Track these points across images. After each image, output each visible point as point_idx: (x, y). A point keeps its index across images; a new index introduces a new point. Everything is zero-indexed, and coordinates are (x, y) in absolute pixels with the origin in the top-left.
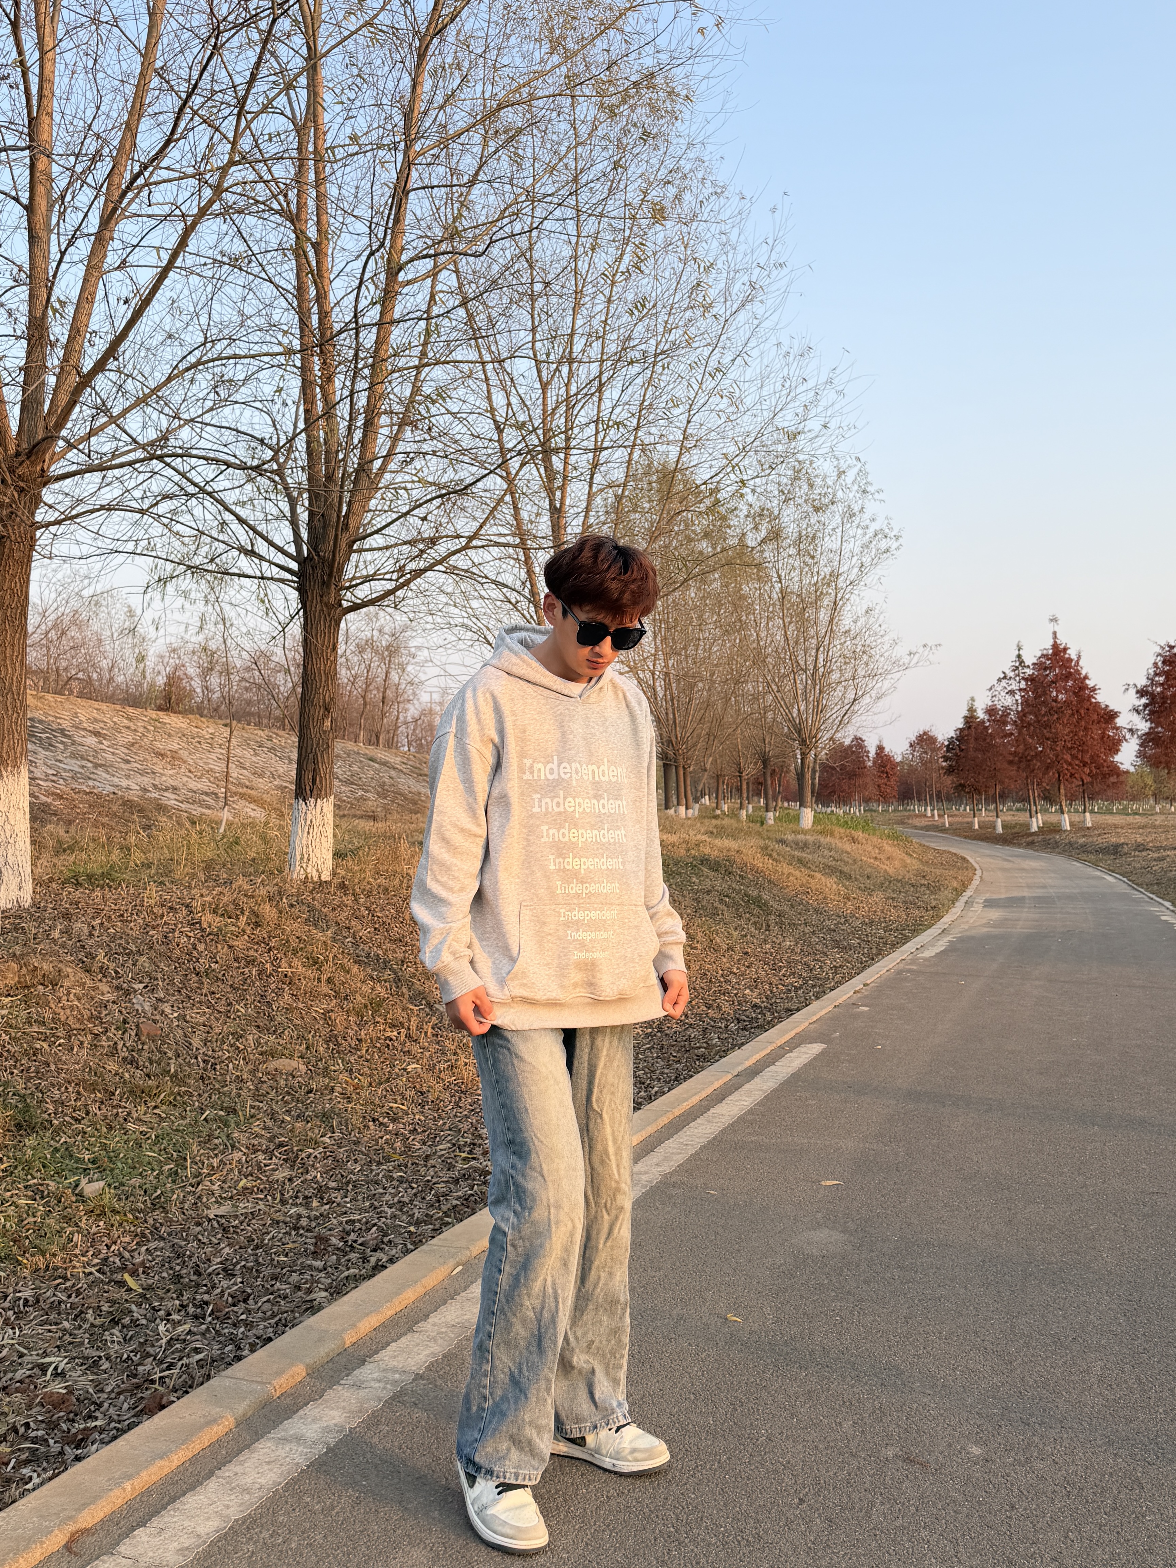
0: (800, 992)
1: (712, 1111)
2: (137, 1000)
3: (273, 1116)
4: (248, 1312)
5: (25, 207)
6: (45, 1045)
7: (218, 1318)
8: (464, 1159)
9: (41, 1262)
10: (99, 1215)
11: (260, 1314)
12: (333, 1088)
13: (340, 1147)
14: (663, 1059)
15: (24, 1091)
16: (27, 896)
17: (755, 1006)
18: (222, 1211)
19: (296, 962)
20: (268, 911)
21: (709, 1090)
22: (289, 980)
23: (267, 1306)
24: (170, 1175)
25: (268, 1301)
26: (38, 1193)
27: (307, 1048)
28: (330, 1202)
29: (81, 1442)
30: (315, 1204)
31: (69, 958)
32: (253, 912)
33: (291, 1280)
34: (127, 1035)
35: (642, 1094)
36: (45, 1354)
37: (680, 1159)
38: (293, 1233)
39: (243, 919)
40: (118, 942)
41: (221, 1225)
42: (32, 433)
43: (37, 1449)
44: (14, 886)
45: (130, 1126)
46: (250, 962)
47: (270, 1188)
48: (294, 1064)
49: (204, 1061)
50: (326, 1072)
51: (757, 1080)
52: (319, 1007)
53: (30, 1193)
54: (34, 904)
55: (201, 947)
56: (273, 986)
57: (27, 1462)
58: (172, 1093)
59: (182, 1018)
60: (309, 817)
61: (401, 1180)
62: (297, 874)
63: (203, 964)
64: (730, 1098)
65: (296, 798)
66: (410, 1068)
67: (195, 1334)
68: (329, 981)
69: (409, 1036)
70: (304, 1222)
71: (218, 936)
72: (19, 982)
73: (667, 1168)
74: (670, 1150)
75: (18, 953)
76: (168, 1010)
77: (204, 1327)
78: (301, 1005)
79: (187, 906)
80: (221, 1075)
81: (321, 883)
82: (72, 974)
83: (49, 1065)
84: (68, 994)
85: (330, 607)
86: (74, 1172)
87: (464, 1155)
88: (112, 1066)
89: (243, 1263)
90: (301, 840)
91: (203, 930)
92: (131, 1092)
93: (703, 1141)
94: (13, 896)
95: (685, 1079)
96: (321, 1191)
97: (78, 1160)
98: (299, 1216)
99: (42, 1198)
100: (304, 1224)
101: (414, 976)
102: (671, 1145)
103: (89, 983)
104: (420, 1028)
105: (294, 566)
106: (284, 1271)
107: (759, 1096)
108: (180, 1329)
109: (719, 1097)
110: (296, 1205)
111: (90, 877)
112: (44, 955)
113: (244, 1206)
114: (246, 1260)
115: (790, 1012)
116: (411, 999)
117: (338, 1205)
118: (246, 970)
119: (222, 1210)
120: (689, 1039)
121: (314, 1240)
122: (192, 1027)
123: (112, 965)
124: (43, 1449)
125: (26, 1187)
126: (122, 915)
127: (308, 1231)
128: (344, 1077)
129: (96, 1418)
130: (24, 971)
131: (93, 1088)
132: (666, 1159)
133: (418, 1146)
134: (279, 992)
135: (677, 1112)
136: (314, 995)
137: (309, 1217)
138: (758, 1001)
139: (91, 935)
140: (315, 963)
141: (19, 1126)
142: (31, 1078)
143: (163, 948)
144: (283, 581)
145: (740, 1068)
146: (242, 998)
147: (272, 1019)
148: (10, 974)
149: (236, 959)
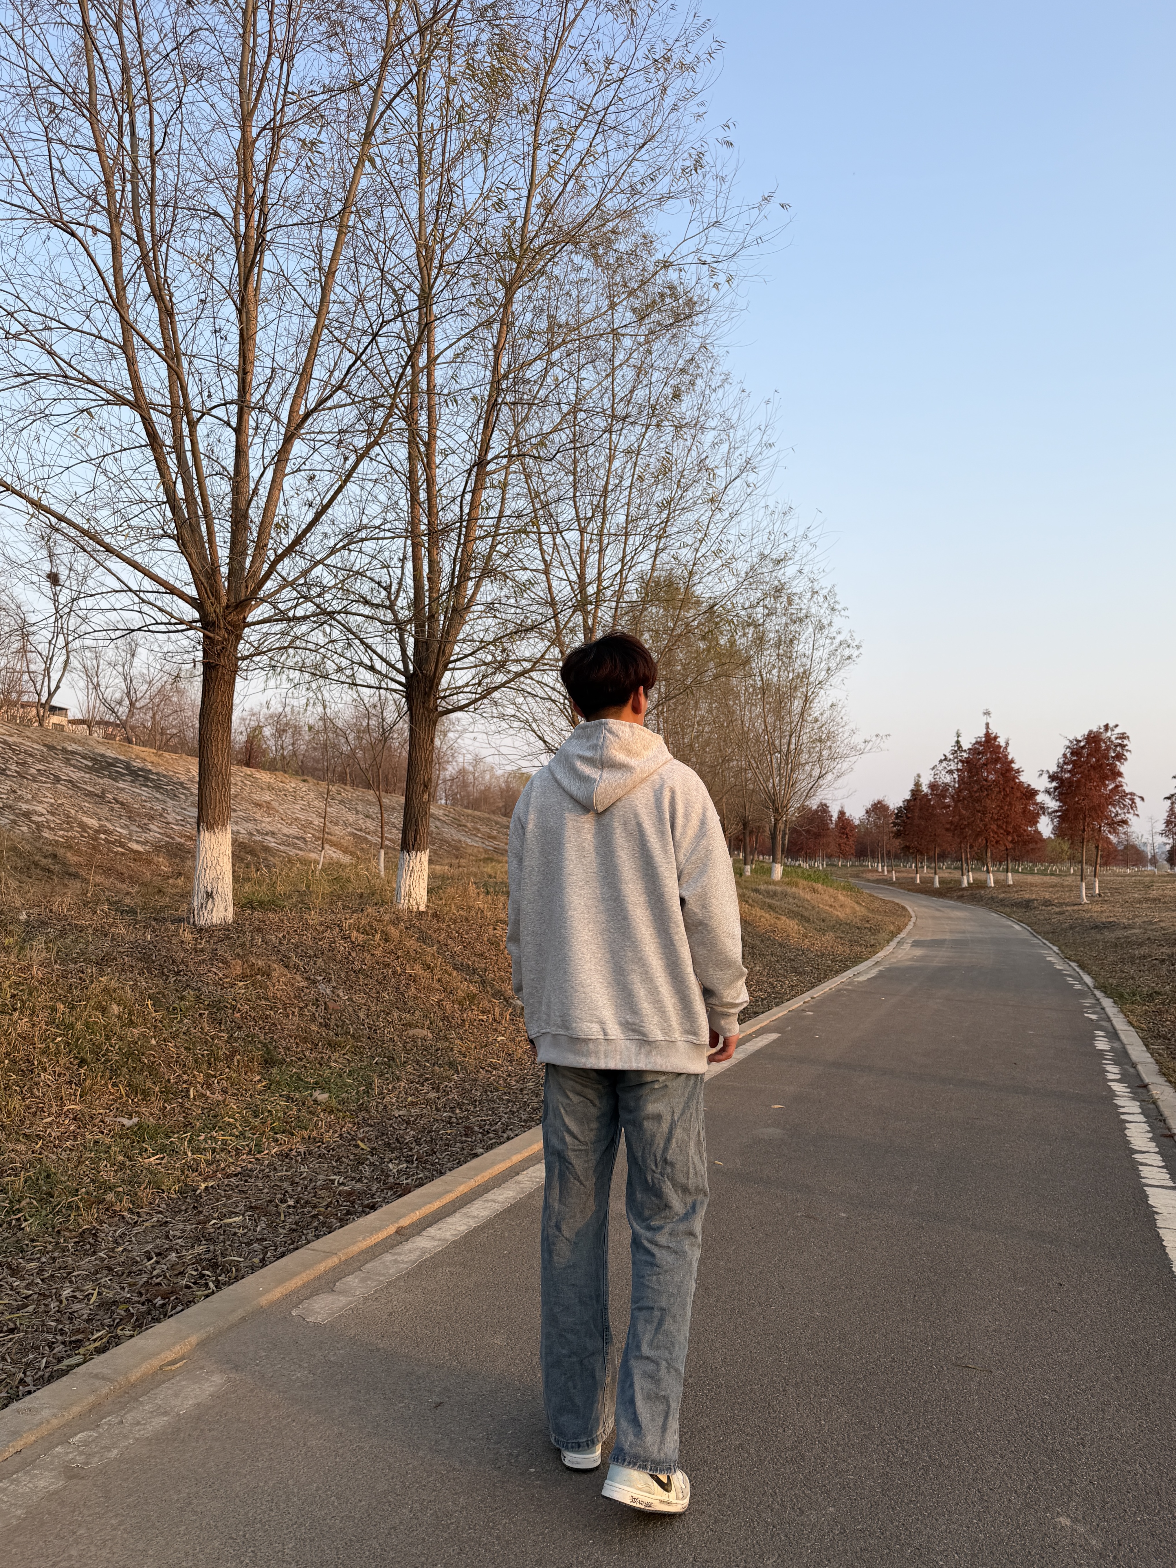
2: (321, 987)
3: (418, 1062)
4: (437, 1158)
5: (234, 429)
6: (272, 1013)
7: (421, 1161)
9: (306, 1134)
10: (330, 1112)
12: (452, 1048)
13: (465, 1082)
15: (264, 1041)
16: (230, 915)
18: (401, 1113)
19: (417, 967)
20: (394, 932)
22: (414, 979)
24: (365, 1093)
25: (448, 1154)
26: (288, 1098)
27: (431, 1023)
28: (466, 1110)
30: (458, 1111)
31: (274, 958)
32: (382, 931)
34: (319, 1009)
38: (449, 1125)
39: (378, 936)
40: (300, 948)
41: (403, 1120)
42: (237, 592)
44: (222, 909)
45: (333, 1064)
46: (387, 965)
47: (428, 1102)
48: (425, 1032)
49: (369, 1027)
50: (446, 1038)
52: (435, 998)
53: (285, 1099)
54: (235, 921)
55: (354, 954)
56: (403, 982)
58: (353, 1046)
59: (350, 999)
60: (411, 864)
61: (508, 1101)
62: (403, 904)
63: (357, 966)
65: (402, 850)
66: (499, 1039)
68: (439, 980)
69: (494, 1020)
70: (454, 1120)
71: (363, 947)
76: (341, 994)
78: (423, 996)
79: (338, 926)
81: (420, 914)
82: (278, 970)
83: (276, 1026)
84: (278, 981)
85: (430, 711)
86: (307, 1089)
88: (314, 1028)
90: (406, 882)
91: (353, 943)
92: (330, 1045)
94: (221, 915)
96: (460, 1105)
97: (308, 1082)
98: (450, 1117)
99: (293, 1102)
101: (494, 980)
103: (289, 975)
104: (501, 1014)
105: (403, 679)
106: (451, 1142)
108: (402, 1166)
110: (446, 1111)
111: (261, 903)
113: (415, 1111)
114: (426, 1137)
115: (760, 1014)
116: (493, 996)
117: (472, 1112)
118: (385, 970)
121: (463, 1129)
122: (358, 1006)
123: (301, 964)
124: (353, 1209)
125: (281, 1095)
126: (296, 931)
127: (458, 1124)
128: (458, 1042)
129: (375, 1198)
130: (246, 966)
131: (305, 1040)
133: (514, 1083)
134: (408, 986)
136: (430, 989)
140: (427, 967)
141: (266, 1061)
142: (267, 1033)
143: (330, 954)
144: (395, 691)
146: (385, 989)
147: (405, 1003)
148: (238, 968)
149: (377, 963)
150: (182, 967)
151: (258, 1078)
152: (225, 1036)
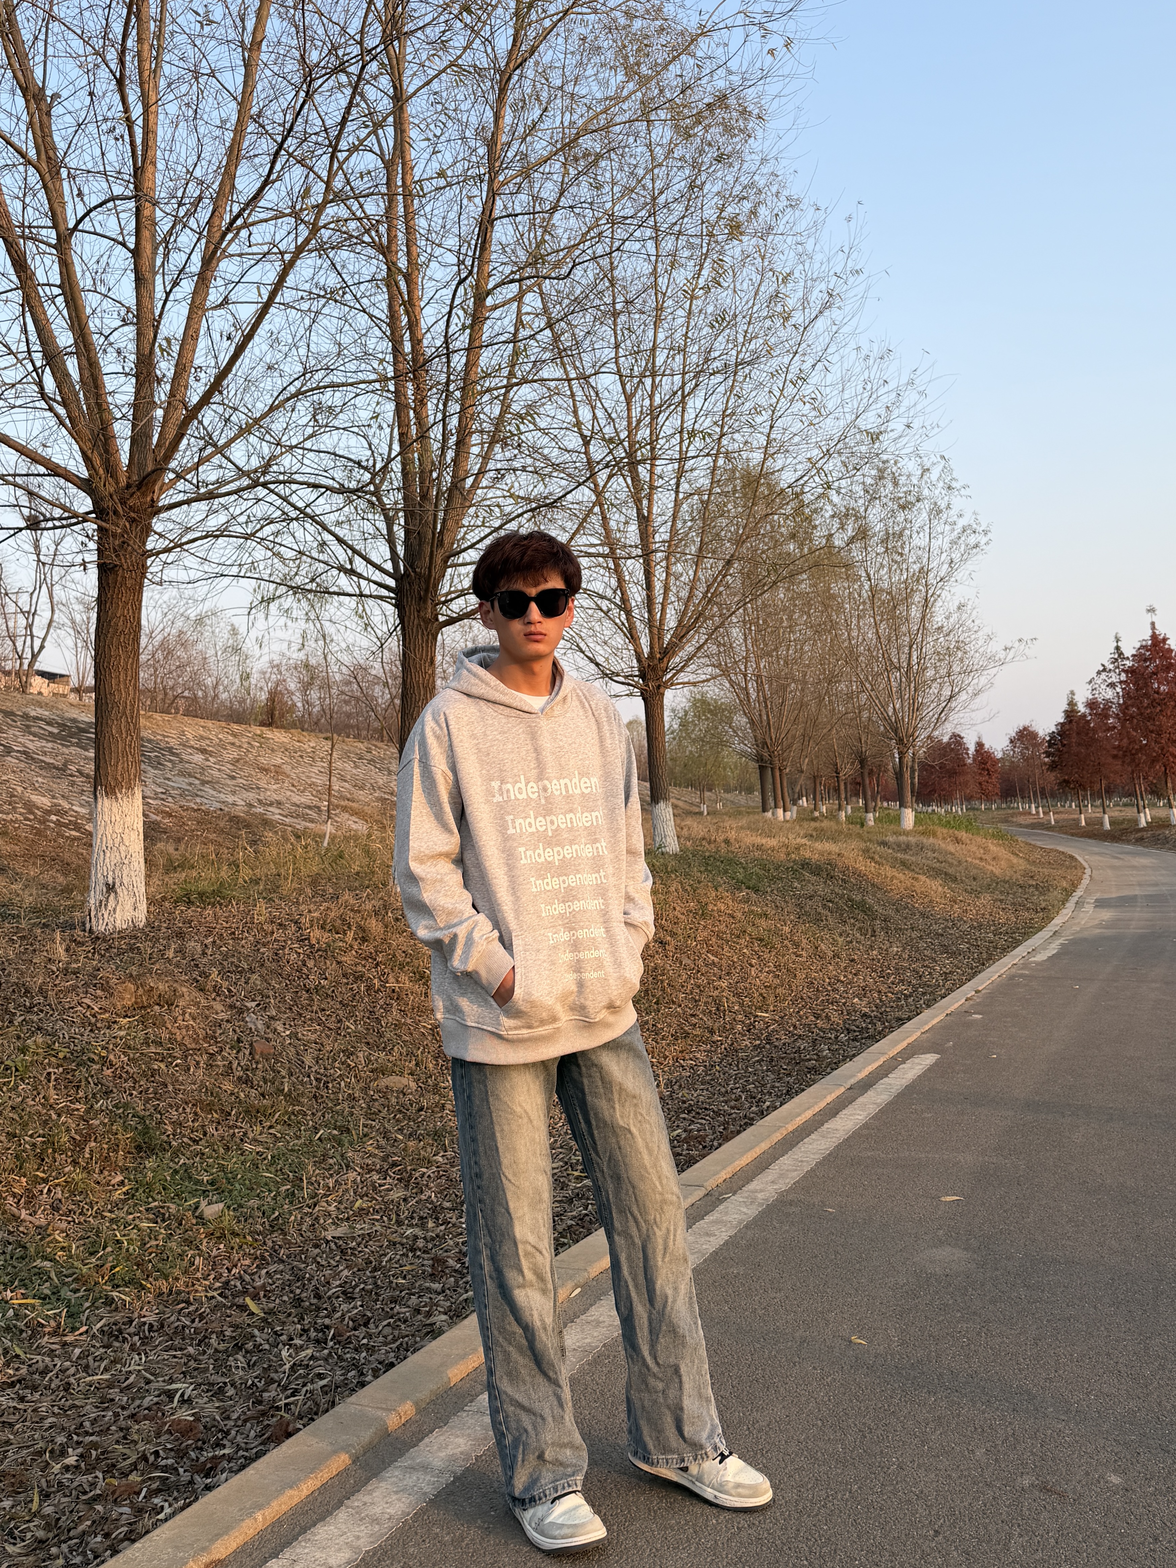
0: (910, 1000)
1: (826, 1126)
2: (250, 1018)
3: (385, 1134)
4: (369, 1336)
6: (163, 1066)
7: (339, 1343)
8: (577, 1178)
9: (164, 1286)
10: (219, 1238)
11: (381, 1339)
12: (443, 1106)
13: (452, 1166)
14: (773, 1072)
15: (143, 1113)
16: (141, 916)
17: (865, 1015)
18: (338, 1231)
19: (403, 977)
20: (374, 926)
21: (822, 1105)
22: (397, 995)
23: (388, 1330)
24: (287, 1196)
25: (389, 1325)
26: (159, 1216)
27: (417, 1065)
28: (446, 1223)
29: (209, 1470)
30: (431, 1224)
31: (184, 977)
32: (360, 927)
33: (410, 1303)
34: (241, 1054)
35: (754, 1109)
36: (171, 1381)
37: (796, 1176)
38: (410, 1254)
39: (350, 935)
40: (230, 960)
41: (338, 1247)
42: (142, 467)
43: (167, 1478)
44: (129, 906)
45: (247, 1146)
46: (359, 978)
47: (386, 1209)
48: (404, 1081)
49: (317, 1079)
50: (436, 1090)
51: (870, 1093)
52: (427, 1023)
53: (151, 1216)
54: (149, 924)
55: (310, 964)
56: (381, 1002)
57: (157, 1492)
58: (286, 1112)
59: (294, 1035)
63: (313, 981)
64: (844, 1112)
67: (317, 1359)
70: (421, 1243)
71: (327, 952)
72: (136, 1003)
73: (782, 1186)
74: (786, 1167)
75: (134, 973)
76: (280, 1028)
77: (326, 1352)
78: (409, 1021)
79: (296, 923)
80: (333, 1093)
82: (187, 993)
83: (166, 1086)
84: (184, 1014)
85: (427, 622)
86: (193, 1193)
87: (576, 1173)
88: (228, 1086)
89: (362, 1286)
91: (312, 946)
92: (247, 1112)
93: (818, 1157)
94: (128, 916)
95: (797, 1093)
96: (436, 1211)
97: (198, 1182)
98: (416, 1238)
99: (164, 1221)
100: (421, 1245)
102: (786, 1161)
103: (203, 1002)
105: (391, 582)
106: (403, 1293)
107: (873, 1110)
108: (303, 1354)
109: (833, 1111)
110: (411, 1226)
111: (201, 895)
112: (160, 975)
113: (361, 1228)
114: (365, 1282)
115: (901, 1021)
117: (454, 1225)
118: (355, 986)
119: (340, 1231)
120: (799, 1051)
121: (431, 1262)
122: (305, 1045)
123: (225, 984)
124: (173, 1478)
125: (147, 1210)
126: (234, 933)
127: (424, 1252)
129: (224, 1446)
130: (141, 991)
131: (209, 1108)
132: (782, 1176)
134: (387, 1008)
135: (791, 1127)
136: (421, 1010)
137: (425, 1238)
138: (867, 1010)
139: (204, 954)
140: (421, 977)
141: (139, 1148)
142: (150, 1099)
143: (274, 966)
144: (381, 598)
145: (853, 1081)
146: (351, 1015)
147: (381, 1035)
148: (127, 995)
149: (345, 976)
150: (38, 999)
151: (119, 1178)
152: (82, 1107)
